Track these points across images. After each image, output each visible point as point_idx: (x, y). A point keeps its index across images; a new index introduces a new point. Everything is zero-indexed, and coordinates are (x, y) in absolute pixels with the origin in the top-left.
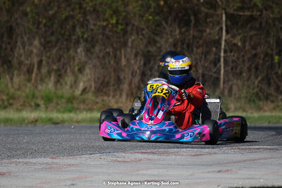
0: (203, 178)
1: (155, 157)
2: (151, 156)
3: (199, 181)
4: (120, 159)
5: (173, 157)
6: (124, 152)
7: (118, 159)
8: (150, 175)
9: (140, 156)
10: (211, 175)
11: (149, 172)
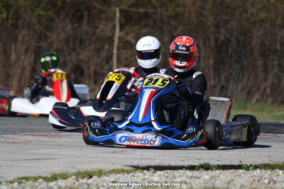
0: (97, 158)
1: (46, 139)
2: (41, 138)
3: (93, 159)
4: (10, 141)
5: (65, 139)
6: (13, 134)
7: (7, 140)
8: (40, 154)
9: (30, 138)
10: (105, 155)
11: (40, 151)
